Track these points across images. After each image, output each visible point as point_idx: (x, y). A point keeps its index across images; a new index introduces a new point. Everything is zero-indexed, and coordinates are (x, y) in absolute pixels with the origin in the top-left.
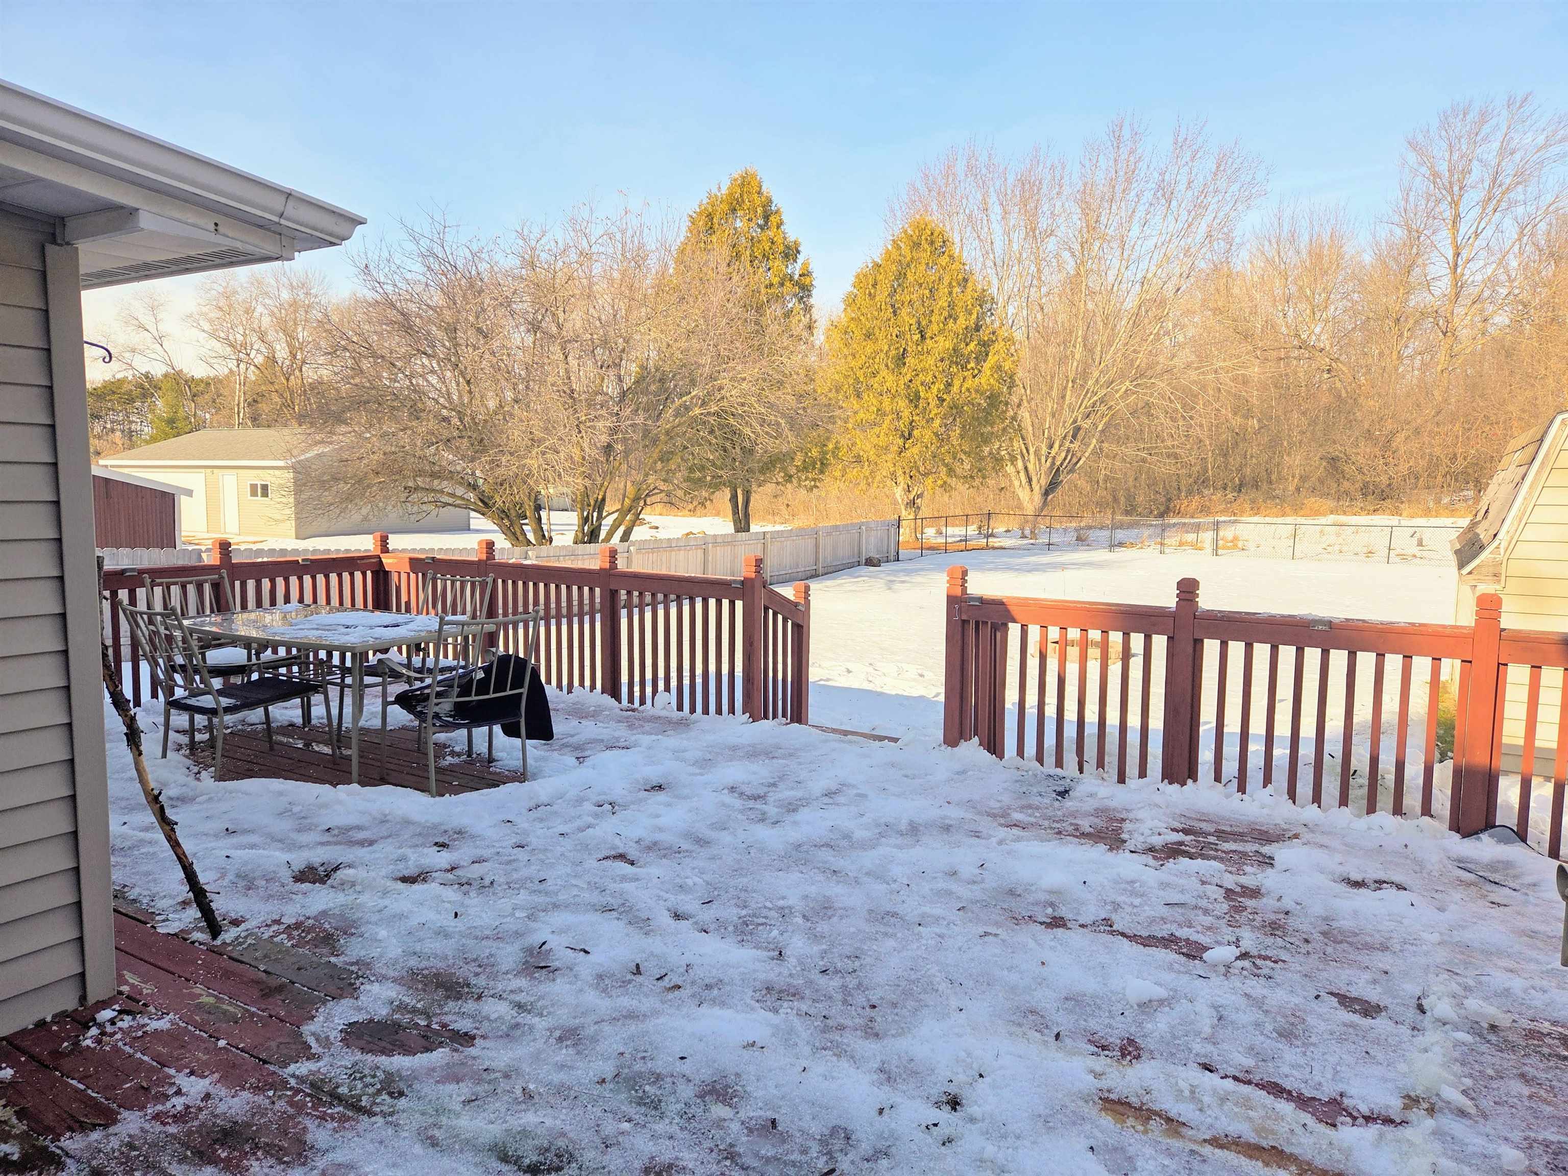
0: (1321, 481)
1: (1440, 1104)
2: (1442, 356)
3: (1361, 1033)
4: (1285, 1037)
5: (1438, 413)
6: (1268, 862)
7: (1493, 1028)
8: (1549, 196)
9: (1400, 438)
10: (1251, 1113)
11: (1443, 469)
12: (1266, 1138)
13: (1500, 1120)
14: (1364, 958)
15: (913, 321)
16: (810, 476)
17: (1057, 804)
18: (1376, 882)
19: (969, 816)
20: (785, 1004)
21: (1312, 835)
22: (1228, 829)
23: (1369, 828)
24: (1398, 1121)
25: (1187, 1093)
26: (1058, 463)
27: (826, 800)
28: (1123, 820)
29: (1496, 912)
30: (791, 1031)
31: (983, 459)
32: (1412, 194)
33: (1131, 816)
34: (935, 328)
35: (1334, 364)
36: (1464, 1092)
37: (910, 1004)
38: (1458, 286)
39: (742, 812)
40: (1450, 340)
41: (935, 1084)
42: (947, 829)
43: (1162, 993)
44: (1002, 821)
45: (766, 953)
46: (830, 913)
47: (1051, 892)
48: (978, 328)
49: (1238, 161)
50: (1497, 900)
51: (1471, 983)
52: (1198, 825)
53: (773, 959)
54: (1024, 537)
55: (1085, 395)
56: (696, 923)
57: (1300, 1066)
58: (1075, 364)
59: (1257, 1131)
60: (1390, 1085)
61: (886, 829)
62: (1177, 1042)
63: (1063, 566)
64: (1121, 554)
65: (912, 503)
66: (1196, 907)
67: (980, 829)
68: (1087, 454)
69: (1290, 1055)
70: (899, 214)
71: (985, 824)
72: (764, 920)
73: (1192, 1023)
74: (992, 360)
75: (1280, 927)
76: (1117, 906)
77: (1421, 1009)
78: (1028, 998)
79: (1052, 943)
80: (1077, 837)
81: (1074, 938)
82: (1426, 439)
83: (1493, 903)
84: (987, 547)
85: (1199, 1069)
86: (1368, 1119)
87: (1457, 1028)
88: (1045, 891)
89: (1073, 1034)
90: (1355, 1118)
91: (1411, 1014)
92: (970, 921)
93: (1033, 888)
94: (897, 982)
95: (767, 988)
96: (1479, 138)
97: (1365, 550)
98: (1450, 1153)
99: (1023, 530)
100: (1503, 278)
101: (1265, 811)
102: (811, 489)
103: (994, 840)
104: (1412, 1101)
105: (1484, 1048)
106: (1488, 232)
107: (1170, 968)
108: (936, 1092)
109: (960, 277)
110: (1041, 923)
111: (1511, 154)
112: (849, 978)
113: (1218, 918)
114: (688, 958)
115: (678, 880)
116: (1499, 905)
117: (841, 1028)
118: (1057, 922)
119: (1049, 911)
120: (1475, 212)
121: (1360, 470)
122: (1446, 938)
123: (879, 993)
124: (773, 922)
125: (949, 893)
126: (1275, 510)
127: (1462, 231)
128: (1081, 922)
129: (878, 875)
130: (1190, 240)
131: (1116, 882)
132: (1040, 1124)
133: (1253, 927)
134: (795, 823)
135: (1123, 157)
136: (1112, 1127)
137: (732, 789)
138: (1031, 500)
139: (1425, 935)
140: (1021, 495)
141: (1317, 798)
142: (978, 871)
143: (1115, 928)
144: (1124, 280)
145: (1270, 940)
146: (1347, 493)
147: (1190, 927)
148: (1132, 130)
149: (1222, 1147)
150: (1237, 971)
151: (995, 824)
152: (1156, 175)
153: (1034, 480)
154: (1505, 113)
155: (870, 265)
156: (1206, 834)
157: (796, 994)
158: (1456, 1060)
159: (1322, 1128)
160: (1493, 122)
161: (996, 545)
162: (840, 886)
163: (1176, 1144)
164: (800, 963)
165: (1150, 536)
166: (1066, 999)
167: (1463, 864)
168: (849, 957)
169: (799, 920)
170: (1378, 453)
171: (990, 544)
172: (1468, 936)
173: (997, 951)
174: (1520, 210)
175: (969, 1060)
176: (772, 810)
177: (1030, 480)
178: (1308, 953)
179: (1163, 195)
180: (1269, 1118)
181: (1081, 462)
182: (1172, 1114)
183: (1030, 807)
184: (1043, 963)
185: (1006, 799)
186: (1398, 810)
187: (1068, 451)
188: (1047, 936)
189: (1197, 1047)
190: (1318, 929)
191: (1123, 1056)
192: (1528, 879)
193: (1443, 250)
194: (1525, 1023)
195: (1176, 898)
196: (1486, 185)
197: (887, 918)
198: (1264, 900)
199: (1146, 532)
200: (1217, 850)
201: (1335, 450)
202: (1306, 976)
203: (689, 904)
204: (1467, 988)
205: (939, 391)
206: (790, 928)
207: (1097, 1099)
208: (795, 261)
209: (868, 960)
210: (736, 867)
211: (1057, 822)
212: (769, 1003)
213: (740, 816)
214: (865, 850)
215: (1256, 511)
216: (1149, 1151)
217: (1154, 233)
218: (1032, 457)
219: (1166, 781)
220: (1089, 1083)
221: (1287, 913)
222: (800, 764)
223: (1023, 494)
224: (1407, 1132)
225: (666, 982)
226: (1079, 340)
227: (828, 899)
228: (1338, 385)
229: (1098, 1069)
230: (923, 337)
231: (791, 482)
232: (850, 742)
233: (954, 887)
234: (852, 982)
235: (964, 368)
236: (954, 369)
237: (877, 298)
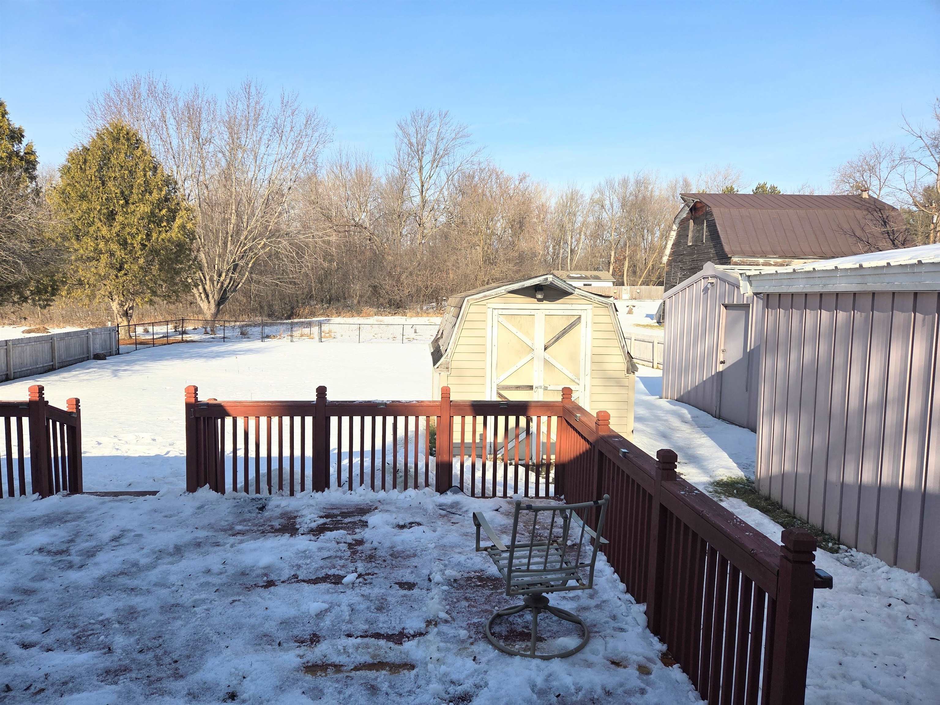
0: (369, 298)
1: (439, 620)
2: (419, 236)
3: (408, 598)
4: (380, 610)
5: (419, 264)
6: (365, 524)
7: (455, 580)
8: (458, 162)
9: (404, 276)
10: (369, 650)
11: (423, 293)
12: (376, 659)
13: (459, 620)
14: (407, 563)
15: (118, 191)
16: (43, 297)
17: (259, 516)
18: (409, 524)
19: (210, 534)
20: (121, 678)
21: (382, 506)
22: (346, 511)
23: (405, 497)
24: (424, 633)
25: (342, 651)
26: (225, 286)
27: (114, 543)
28: (296, 517)
29: (454, 527)
30: (129, 691)
31: (176, 284)
32: (401, 152)
33: (299, 514)
34: (135, 197)
35: (372, 237)
36: (447, 612)
37: (198, 653)
38: (424, 202)
39: (53, 564)
40: (422, 229)
41: (221, 690)
42: (198, 545)
43: (325, 606)
44: (230, 532)
45: (98, 652)
46: (135, 615)
47: (265, 568)
48: (167, 200)
49: (317, 120)
50: (454, 522)
51: (447, 562)
52: (332, 512)
53: (105, 654)
54: (206, 333)
55: (240, 246)
56: (42, 647)
57: (387, 621)
58: (232, 226)
59: (372, 657)
60: (421, 618)
61: (160, 554)
62: (335, 628)
63: (234, 353)
64: (269, 343)
65: (126, 314)
66: (336, 557)
67: (219, 540)
68: (243, 281)
69: (382, 617)
70: (99, 112)
71: (221, 537)
72: (92, 632)
73: (341, 616)
74: (178, 222)
75: (373, 557)
76: (299, 567)
77: (430, 580)
78: (261, 629)
79: (269, 596)
80: (272, 532)
81: (280, 590)
82: (415, 278)
83: (453, 523)
84: (183, 341)
85: (346, 638)
86: (414, 636)
87: (443, 585)
88: (261, 568)
89: (287, 641)
90: (408, 638)
91: (426, 583)
92: (223, 596)
93: (255, 568)
94: (187, 644)
95: (106, 672)
96: (428, 129)
97: (392, 336)
98: (443, 640)
99: (206, 328)
100: (442, 199)
101: (362, 498)
102: (44, 307)
103: (228, 545)
104: (429, 623)
105: (452, 590)
106: (434, 177)
107: (328, 592)
108: (221, 695)
109: (151, 165)
110: (262, 587)
111: (442, 139)
112: (158, 651)
113: (347, 560)
114: (45, 670)
115: (18, 623)
116: (455, 523)
117: (160, 679)
118: (270, 584)
119: (265, 578)
120: (429, 165)
121: (387, 293)
122: (437, 544)
123: (178, 653)
124: (98, 631)
125: (208, 584)
126: (348, 314)
127: (424, 174)
128: (282, 580)
129: (161, 584)
130: (294, 160)
131: (297, 554)
132: (278, 691)
133: (362, 560)
134: (96, 564)
135: (252, 105)
136: (311, 679)
137: (41, 550)
138: (209, 309)
139: (429, 545)
140: (202, 305)
141: (383, 487)
142: (222, 566)
143: (299, 578)
144: (258, 178)
145: (369, 565)
146: (382, 304)
147: (334, 568)
148: (257, 90)
149: (358, 670)
150: (357, 585)
151: (227, 535)
152: (272, 119)
153: (211, 296)
154: (438, 118)
155: (81, 148)
156: (336, 516)
157: (126, 670)
158: (444, 599)
159: (397, 647)
160: (434, 122)
161: (188, 339)
162: (138, 596)
163: (340, 676)
164: (124, 651)
165: (284, 331)
166: (281, 623)
167: (441, 507)
168: (155, 638)
169: (117, 626)
170: (395, 284)
171: (184, 339)
172: (445, 541)
173: (242, 609)
174: (447, 167)
175: (237, 672)
176: (76, 559)
177: (207, 296)
178: (386, 566)
179: (278, 132)
180: (376, 650)
181: (240, 286)
182: (337, 662)
183: (245, 520)
184: (267, 608)
185: (231, 519)
186: (416, 487)
187: (231, 280)
188: (265, 593)
189: (344, 628)
190: (389, 553)
191: (312, 643)
192: (464, 509)
193: (416, 182)
194: (466, 575)
195: (326, 554)
196: (433, 153)
197: (173, 609)
198: (366, 545)
199: (282, 328)
200: (342, 524)
201: (376, 282)
202: (385, 578)
203: (33, 636)
204: (445, 566)
205: (142, 239)
206: (111, 632)
207: (302, 668)
208: (20, 142)
209: (167, 636)
210: (61, 602)
211: (261, 526)
212: (110, 680)
213: (53, 568)
214: (149, 570)
215: (339, 314)
216: (329, 683)
217: (273, 152)
218: (208, 282)
219: (315, 491)
220: (298, 661)
221: (375, 549)
222: (88, 522)
223: (204, 305)
224: (429, 637)
225: (32, 690)
226: (234, 211)
227: (131, 607)
228: (375, 247)
229: (301, 654)
230: (127, 202)
231: (27, 302)
232: (121, 500)
233: (210, 579)
234: (160, 652)
235: (159, 225)
236: (152, 226)
237: (88, 172)
